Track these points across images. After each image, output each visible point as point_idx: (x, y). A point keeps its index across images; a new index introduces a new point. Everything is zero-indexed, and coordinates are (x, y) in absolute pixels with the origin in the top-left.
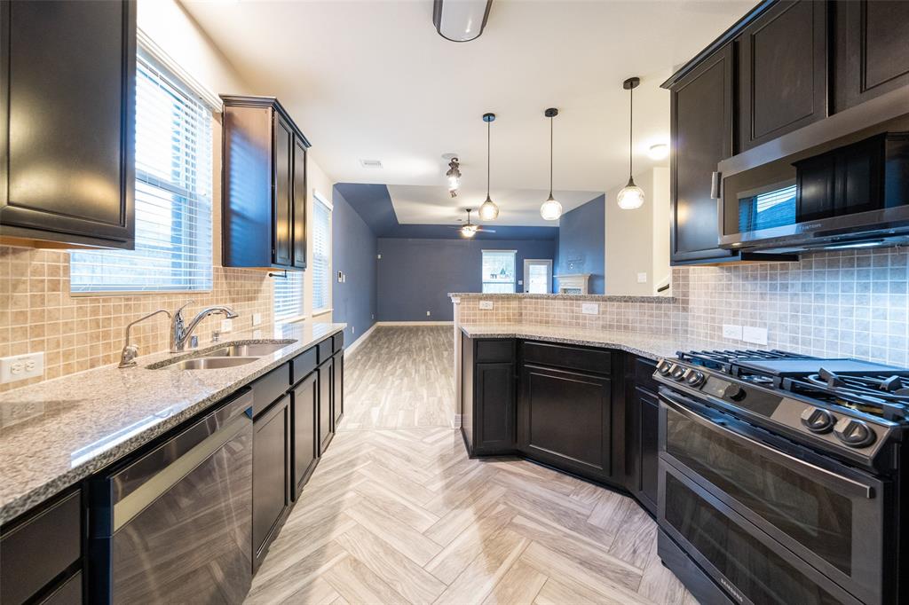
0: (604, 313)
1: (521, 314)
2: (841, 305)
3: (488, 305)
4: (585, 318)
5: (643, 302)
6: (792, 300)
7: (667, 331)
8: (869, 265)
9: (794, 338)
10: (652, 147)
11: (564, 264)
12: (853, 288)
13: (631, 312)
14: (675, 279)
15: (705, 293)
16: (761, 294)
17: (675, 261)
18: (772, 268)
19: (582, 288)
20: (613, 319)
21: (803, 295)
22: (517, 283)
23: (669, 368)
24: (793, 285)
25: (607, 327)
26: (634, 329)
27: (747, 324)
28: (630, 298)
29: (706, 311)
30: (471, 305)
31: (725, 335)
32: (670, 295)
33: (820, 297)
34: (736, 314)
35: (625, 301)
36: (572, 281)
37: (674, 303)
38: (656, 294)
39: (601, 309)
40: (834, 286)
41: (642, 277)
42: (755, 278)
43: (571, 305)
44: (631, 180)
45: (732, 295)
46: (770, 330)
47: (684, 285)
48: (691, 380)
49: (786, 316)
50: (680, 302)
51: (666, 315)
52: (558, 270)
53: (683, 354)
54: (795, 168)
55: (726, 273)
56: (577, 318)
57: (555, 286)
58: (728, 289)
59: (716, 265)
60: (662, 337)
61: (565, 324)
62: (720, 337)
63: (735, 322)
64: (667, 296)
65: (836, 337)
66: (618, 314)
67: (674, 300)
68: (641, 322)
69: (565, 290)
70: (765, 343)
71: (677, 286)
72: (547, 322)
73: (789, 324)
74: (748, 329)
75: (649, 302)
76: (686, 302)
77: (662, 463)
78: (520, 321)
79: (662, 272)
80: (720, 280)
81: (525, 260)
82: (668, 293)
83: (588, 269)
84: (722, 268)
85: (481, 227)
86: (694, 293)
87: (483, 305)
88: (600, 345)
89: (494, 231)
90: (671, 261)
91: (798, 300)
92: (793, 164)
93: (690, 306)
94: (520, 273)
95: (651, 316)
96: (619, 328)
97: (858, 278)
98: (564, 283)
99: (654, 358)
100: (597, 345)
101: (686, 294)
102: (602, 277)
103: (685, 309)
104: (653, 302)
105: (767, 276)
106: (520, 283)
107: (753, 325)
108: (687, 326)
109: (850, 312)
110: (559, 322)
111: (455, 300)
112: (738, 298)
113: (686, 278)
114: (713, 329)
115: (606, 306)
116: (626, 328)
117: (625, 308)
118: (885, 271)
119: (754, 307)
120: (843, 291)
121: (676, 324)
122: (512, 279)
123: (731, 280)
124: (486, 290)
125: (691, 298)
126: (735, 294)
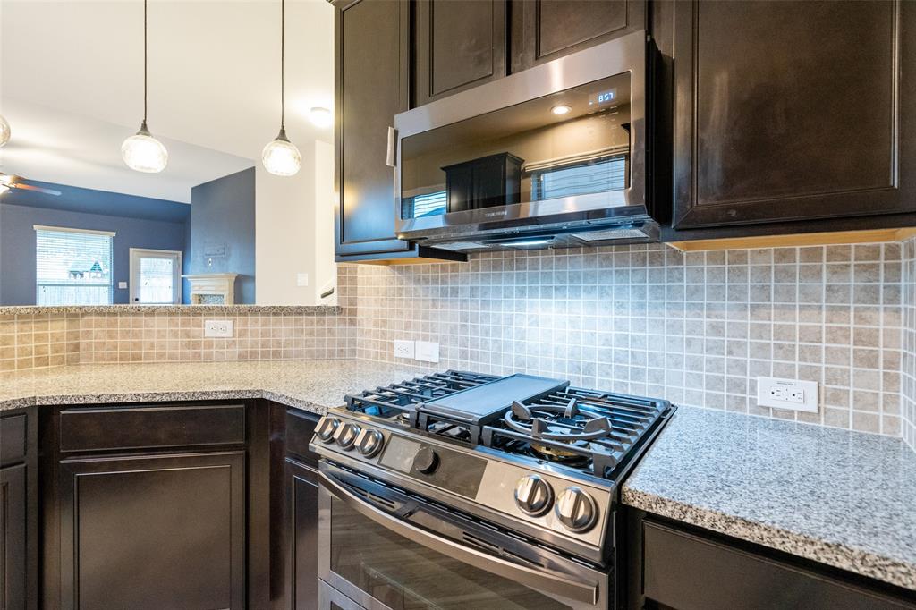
0: (242, 333)
1: (77, 347)
2: (504, 312)
4: (209, 345)
5: (300, 314)
6: (461, 308)
7: (331, 354)
8: (525, 269)
9: (464, 352)
10: (313, 109)
11: (199, 259)
12: (512, 293)
13: (284, 330)
14: (341, 281)
15: (375, 300)
16: (433, 300)
17: (341, 256)
18: (444, 268)
19: (226, 294)
20: (257, 343)
21: (472, 301)
22: (117, 287)
23: (335, 428)
24: (462, 288)
25: (247, 357)
26: (287, 357)
27: (419, 339)
28: (282, 309)
29: (376, 324)
31: (397, 354)
32: (335, 304)
33: (486, 303)
34: (408, 326)
35: (275, 314)
36: (210, 283)
37: (339, 314)
38: (320, 302)
39: (237, 328)
40: (497, 290)
41: (303, 280)
42: (426, 281)
43: (185, 324)
44: (283, 132)
45: (404, 303)
46: (441, 344)
47: (351, 289)
48: (367, 447)
49: (456, 326)
50: (345, 312)
51: (329, 331)
52: (190, 267)
53: (353, 400)
54: (445, 173)
55: (397, 275)
56: (196, 345)
57: (186, 292)
58: (401, 295)
59: (387, 263)
60: (325, 363)
61: (172, 357)
62: (391, 356)
63: (407, 336)
64: (330, 305)
65: (499, 348)
66: (264, 334)
67: (339, 310)
68: (297, 344)
69: (200, 298)
70: (436, 360)
71: (342, 291)
72: (136, 358)
73: (459, 335)
74: (420, 343)
75: (308, 314)
76: (353, 312)
77: (323, 588)
78: (74, 362)
79: (326, 272)
80: (392, 284)
81: (131, 250)
82: (333, 301)
83: (234, 268)
84: (393, 268)
85: (19, 180)
86: (362, 299)
88: (226, 396)
89: (58, 193)
90: (336, 254)
91: (467, 308)
92: (443, 169)
93: (359, 317)
94: (122, 270)
95: (311, 333)
96: (265, 355)
97: (517, 283)
98: (197, 286)
99: (312, 410)
100: (221, 397)
101: (353, 302)
102: (252, 278)
103: (353, 322)
104: (312, 314)
105: (438, 279)
106: (122, 285)
107: (425, 338)
108: (355, 344)
109: (510, 319)
110: (161, 355)
112: (410, 306)
113: (354, 280)
114: (384, 346)
115: (245, 323)
116: (276, 354)
117: (275, 324)
118: (536, 276)
119: (425, 317)
120: (505, 297)
121: (342, 343)
123: (402, 284)
124: (45, 299)
125: (359, 307)
126: (406, 301)
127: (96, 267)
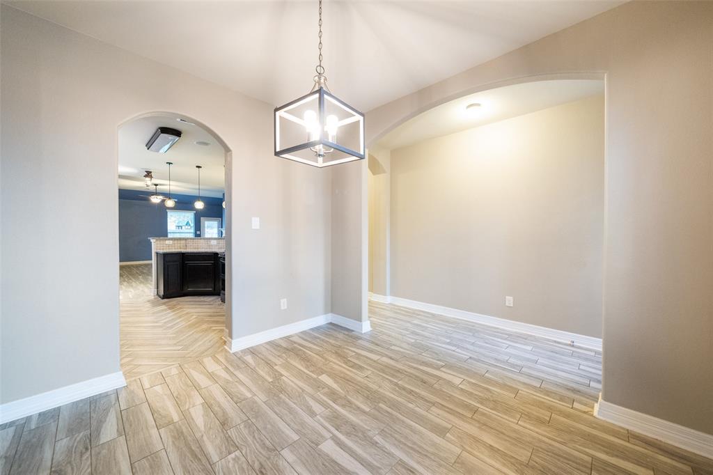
1: (186, 246)
3: (171, 242)
22: (196, 233)
30: (162, 242)
72: (198, 248)
81: (202, 218)
87: (167, 242)
94: (198, 227)
106: (198, 233)
110: (203, 248)
111: (153, 241)
115: (219, 241)
122: (192, 230)
124: (170, 236)
127: (188, 224)
